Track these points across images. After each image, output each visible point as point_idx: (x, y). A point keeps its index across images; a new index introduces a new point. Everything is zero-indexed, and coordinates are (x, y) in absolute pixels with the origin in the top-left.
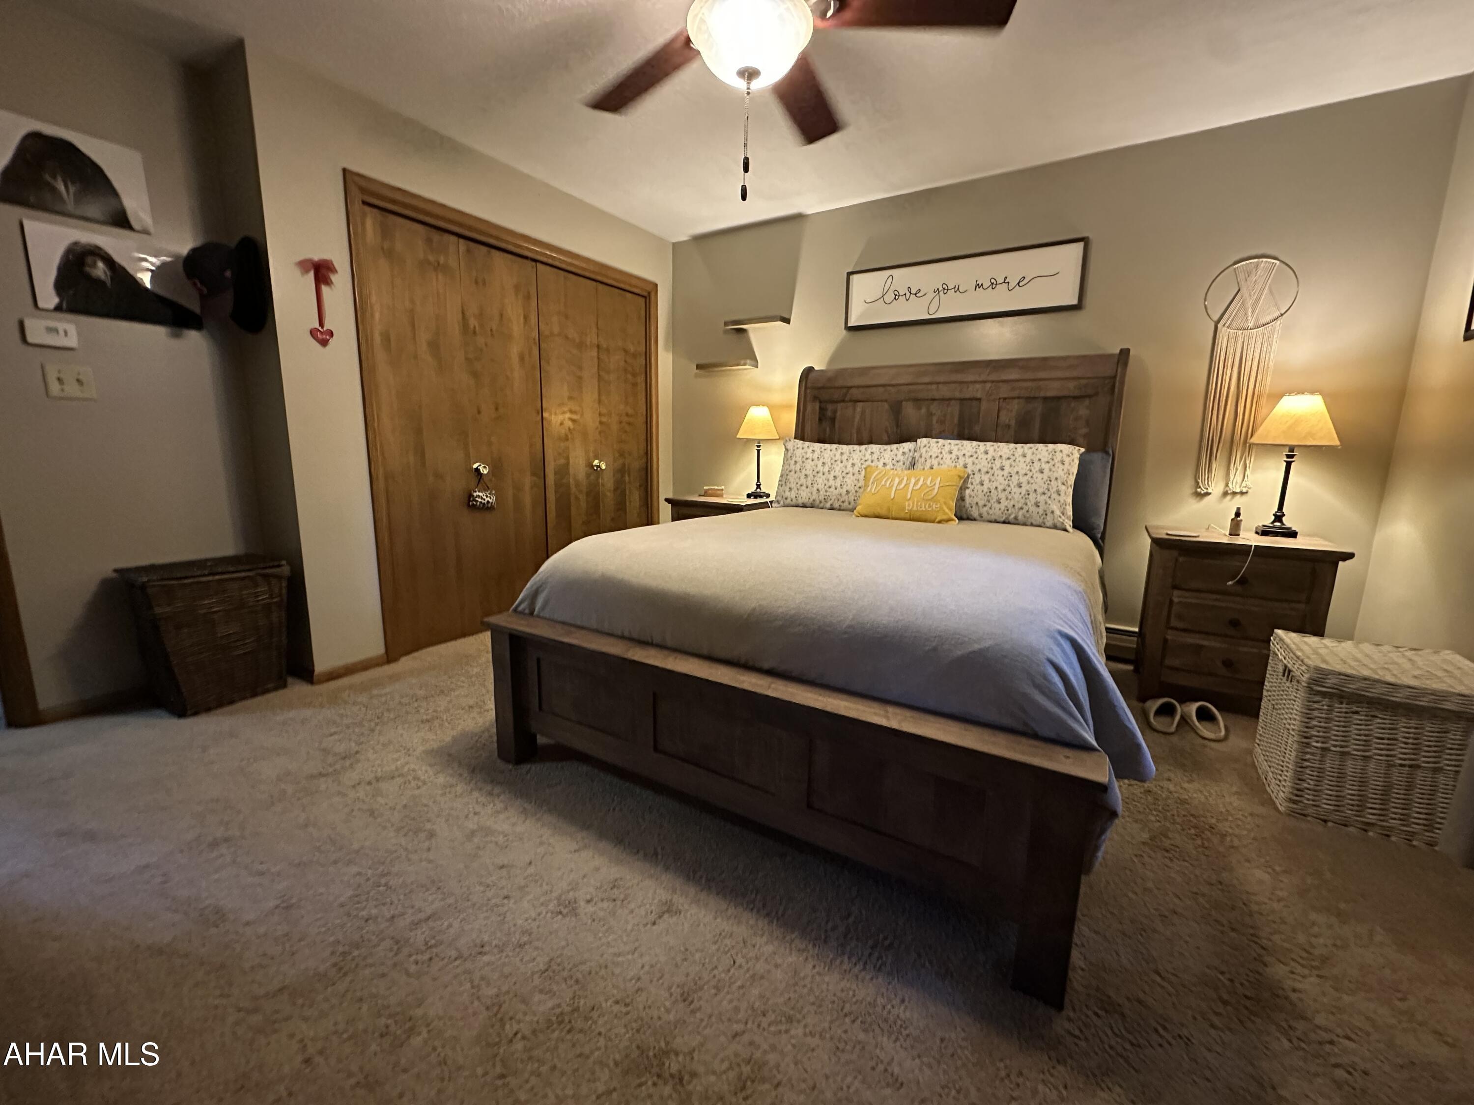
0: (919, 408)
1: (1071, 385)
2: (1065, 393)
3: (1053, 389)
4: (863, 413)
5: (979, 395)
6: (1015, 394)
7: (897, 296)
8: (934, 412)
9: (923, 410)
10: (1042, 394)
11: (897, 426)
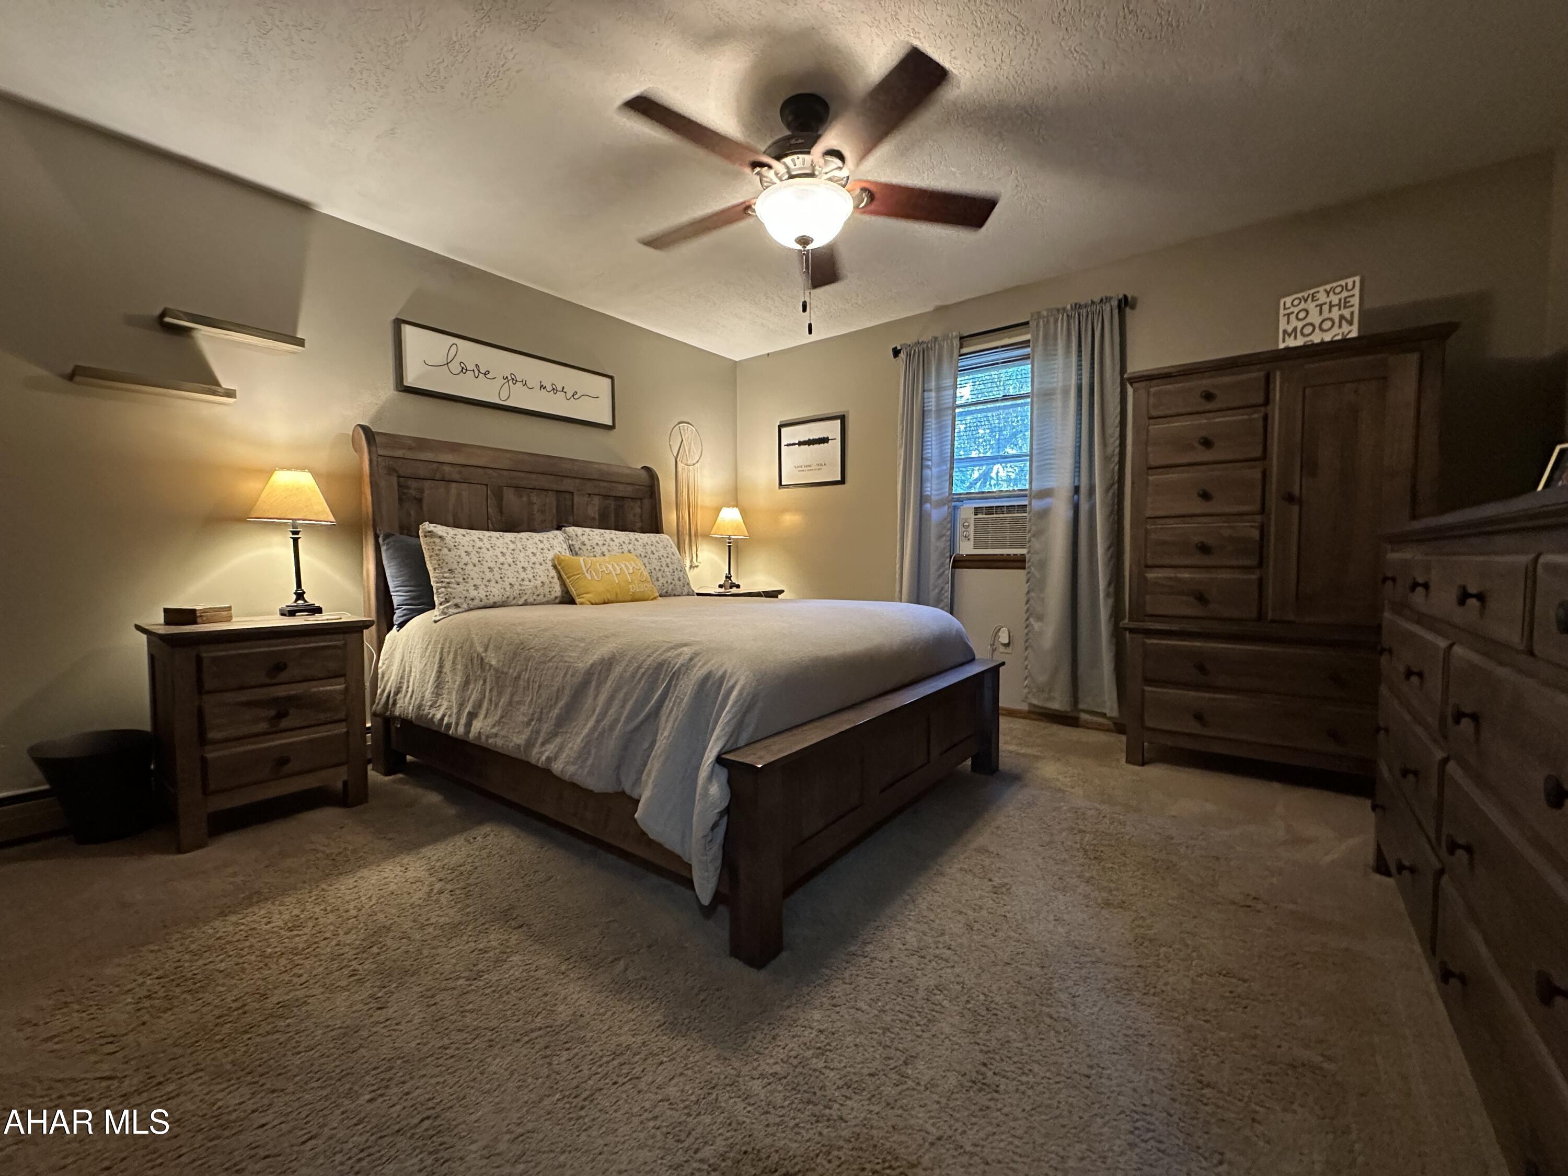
0: (521, 496)
1: (630, 488)
2: (627, 495)
3: (621, 490)
4: (459, 495)
5: (571, 489)
6: (596, 491)
7: (464, 370)
8: (535, 501)
9: (525, 499)
10: (614, 494)
11: (501, 512)
